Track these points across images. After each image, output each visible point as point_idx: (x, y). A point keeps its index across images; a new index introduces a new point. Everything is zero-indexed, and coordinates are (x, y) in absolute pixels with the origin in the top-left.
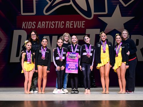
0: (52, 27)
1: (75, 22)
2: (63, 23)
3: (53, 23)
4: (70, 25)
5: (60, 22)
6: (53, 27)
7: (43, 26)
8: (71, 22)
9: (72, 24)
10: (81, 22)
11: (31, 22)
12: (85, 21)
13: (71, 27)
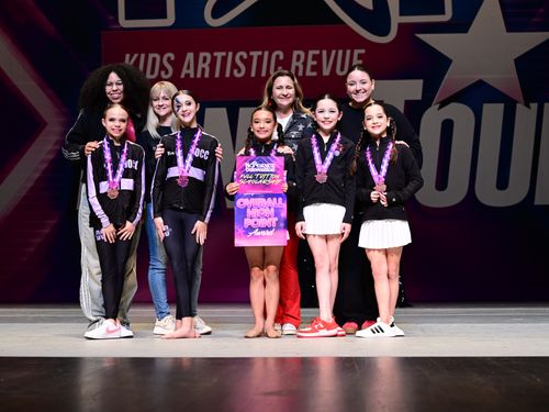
0: (235, 71)
1: (324, 52)
2: (281, 57)
3: (241, 57)
4: (305, 64)
5: (266, 53)
6: (239, 71)
7: (203, 69)
8: (311, 53)
9: (315, 63)
10: (348, 52)
11: (157, 56)
12: (363, 51)
13: (309, 73)
